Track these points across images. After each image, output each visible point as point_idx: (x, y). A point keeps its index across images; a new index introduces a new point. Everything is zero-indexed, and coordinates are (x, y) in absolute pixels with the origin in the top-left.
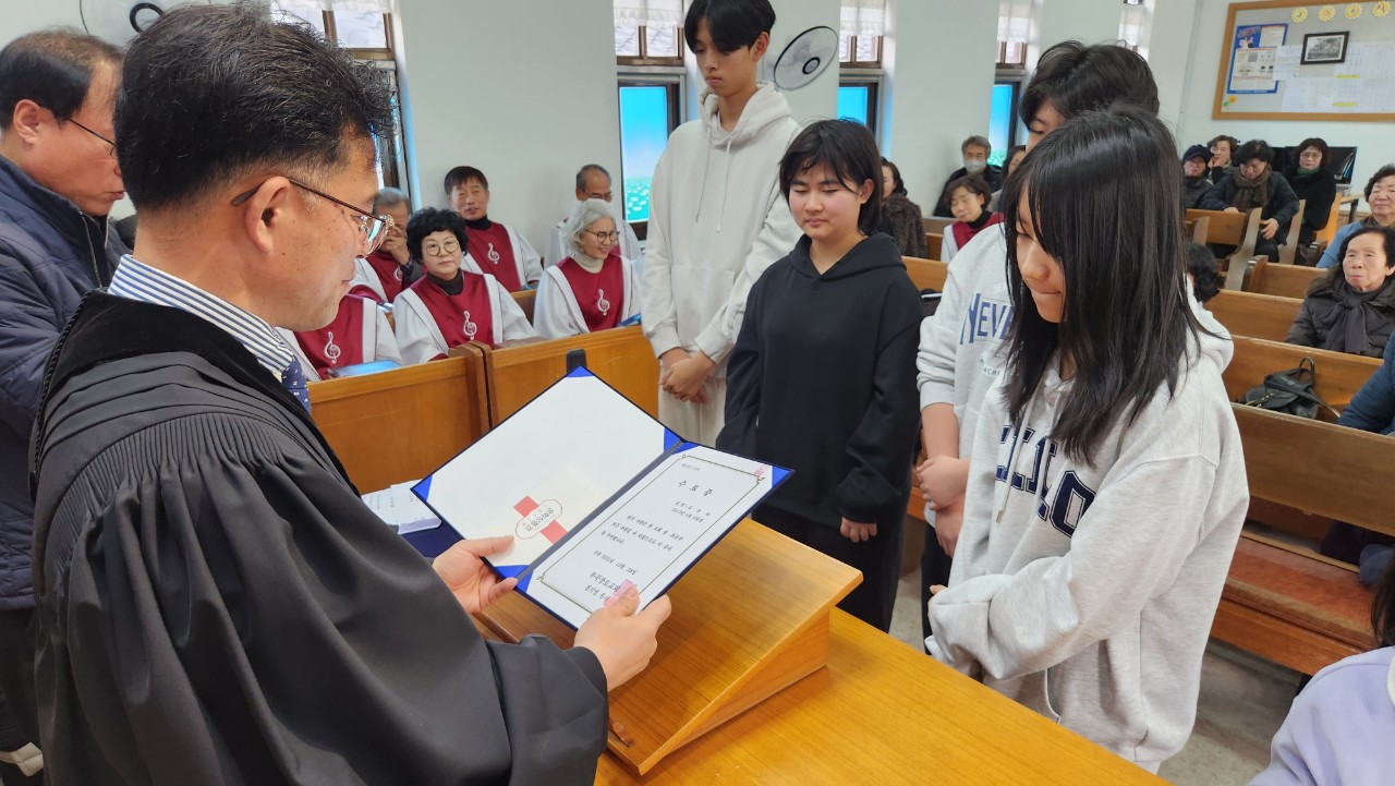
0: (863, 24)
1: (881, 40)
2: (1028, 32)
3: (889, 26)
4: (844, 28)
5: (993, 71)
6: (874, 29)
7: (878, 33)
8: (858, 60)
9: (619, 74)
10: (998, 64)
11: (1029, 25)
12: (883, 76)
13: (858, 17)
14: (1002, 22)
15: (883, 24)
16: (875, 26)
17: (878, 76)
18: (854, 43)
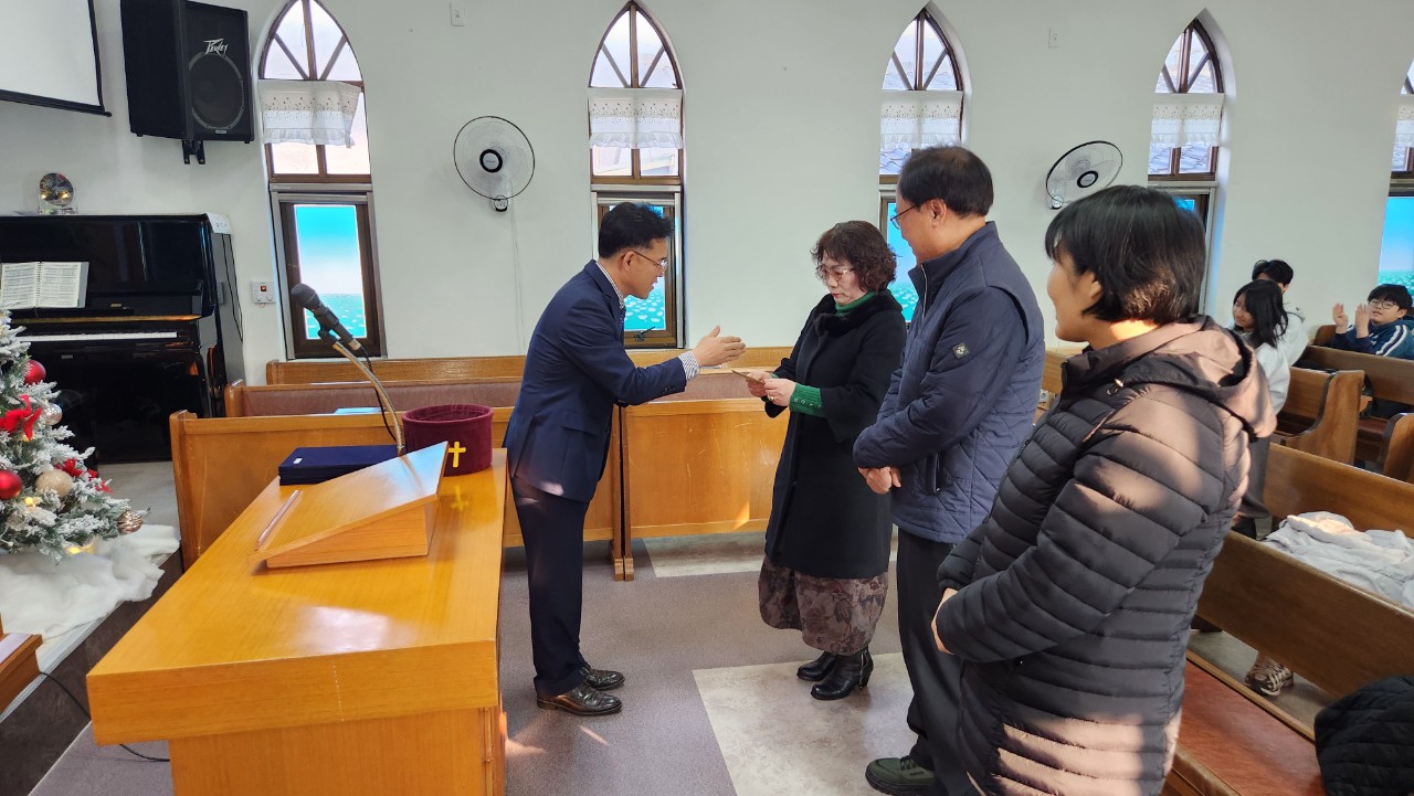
0: (1189, 136)
1: (1215, 151)
3: (1224, 135)
5: (1387, 180)
7: (1211, 144)
9: (881, 191)
10: (1396, 175)
12: (1216, 188)
13: (1182, 129)
15: (1219, 134)
16: (1207, 136)
17: (1210, 188)
18: (1177, 154)
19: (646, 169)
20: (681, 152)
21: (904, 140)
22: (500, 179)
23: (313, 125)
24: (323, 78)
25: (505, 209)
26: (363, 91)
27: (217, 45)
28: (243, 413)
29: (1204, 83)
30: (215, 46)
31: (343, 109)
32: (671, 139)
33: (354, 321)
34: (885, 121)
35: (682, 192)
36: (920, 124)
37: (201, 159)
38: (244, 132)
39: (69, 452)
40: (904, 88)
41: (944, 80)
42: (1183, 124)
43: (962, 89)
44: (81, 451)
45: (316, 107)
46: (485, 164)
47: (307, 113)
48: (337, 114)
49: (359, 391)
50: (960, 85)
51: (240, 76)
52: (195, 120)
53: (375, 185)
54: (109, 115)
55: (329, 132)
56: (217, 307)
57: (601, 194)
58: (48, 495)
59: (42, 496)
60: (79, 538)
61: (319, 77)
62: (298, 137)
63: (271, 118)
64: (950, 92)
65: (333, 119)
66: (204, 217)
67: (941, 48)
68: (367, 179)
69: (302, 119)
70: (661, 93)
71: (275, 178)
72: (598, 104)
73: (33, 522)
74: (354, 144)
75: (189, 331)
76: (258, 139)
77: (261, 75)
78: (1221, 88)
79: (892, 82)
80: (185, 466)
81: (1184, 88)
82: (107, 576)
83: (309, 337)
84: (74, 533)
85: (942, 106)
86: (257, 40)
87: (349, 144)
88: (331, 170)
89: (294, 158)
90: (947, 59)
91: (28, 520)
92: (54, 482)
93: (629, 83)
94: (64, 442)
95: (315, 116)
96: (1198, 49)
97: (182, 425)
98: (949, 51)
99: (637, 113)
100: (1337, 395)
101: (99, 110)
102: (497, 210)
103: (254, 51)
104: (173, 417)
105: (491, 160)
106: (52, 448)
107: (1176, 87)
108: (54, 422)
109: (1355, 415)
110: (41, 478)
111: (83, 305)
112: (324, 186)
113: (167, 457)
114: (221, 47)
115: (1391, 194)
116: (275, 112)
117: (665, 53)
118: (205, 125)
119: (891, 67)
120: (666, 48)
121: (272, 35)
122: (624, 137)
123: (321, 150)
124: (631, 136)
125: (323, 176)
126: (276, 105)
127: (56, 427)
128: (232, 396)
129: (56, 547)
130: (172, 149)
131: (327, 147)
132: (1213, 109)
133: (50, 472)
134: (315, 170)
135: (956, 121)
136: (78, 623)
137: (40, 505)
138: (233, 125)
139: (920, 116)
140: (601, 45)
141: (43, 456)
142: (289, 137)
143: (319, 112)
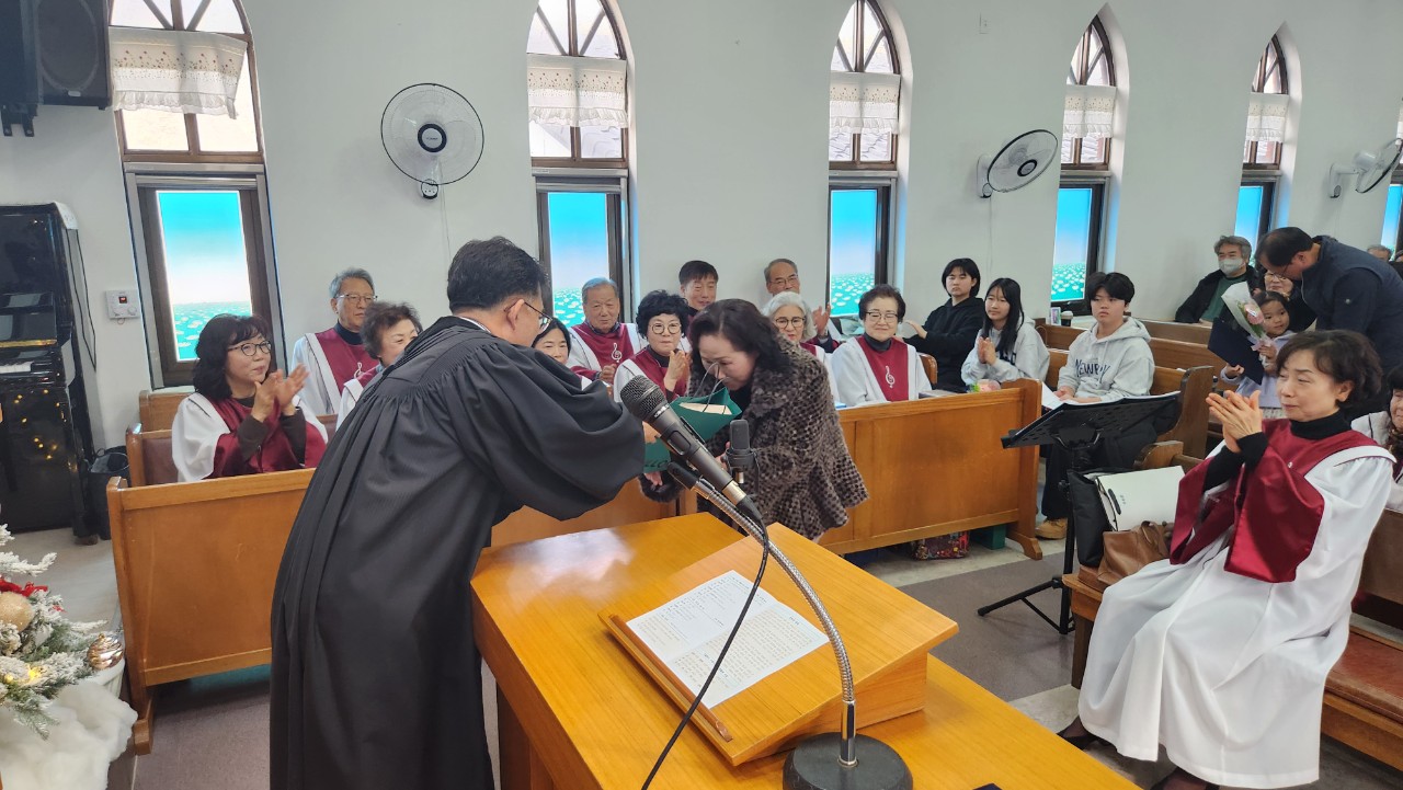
0: (1089, 127)
1: (1108, 142)
2: (1284, 132)
3: (1118, 127)
4: (1067, 132)
6: (1101, 132)
7: (1107, 135)
8: (1082, 161)
9: (830, 178)
11: (1285, 123)
12: (1110, 177)
13: (1083, 120)
14: (1252, 122)
15: (1112, 126)
16: (1103, 128)
17: (1104, 178)
18: (1079, 144)
20: (625, 132)
21: (848, 124)
22: (438, 161)
23: (182, 85)
24: (193, 27)
25: (435, 196)
31: (223, 69)
32: (615, 115)
34: (832, 103)
35: (628, 178)
36: (861, 108)
37: (29, 131)
40: (847, 71)
41: (880, 63)
43: (899, 73)
45: (183, 64)
47: (173, 72)
48: (215, 76)
51: (93, 21)
52: (44, 76)
53: (270, 166)
55: (202, 99)
56: (74, 326)
57: (539, 178)
61: (186, 26)
62: (160, 103)
64: (889, 76)
65: (208, 82)
66: (51, 209)
67: (879, 29)
68: (254, 158)
69: (167, 79)
70: (602, 63)
71: (130, 156)
72: (535, 73)
74: (235, 115)
76: (112, 105)
78: (1113, 81)
79: (837, 65)
81: (1084, 80)
84: (46, 683)
85: (883, 90)
89: (155, 131)
90: (884, 41)
93: (567, 50)
95: (183, 77)
96: (1095, 47)
97: (120, 498)
98: (887, 33)
99: (577, 86)
104: (109, 489)
107: (1078, 80)
112: (195, 166)
115: (1243, 184)
118: (53, 83)
122: (564, 113)
123: (190, 120)
124: (572, 112)
125: (194, 153)
128: (136, 447)
131: (198, 117)
132: (1107, 102)
134: (183, 146)
135: (894, 105)
138: (85, 85)
139: (861, 100)
142: (148, 103)
143: (189, 73)
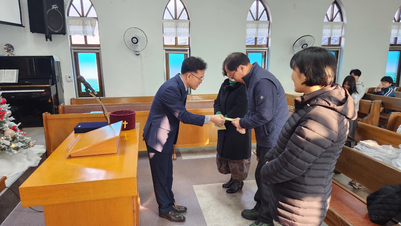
0: (333, 34)
1: (341, 38)
4: (325, 35)
5: (389, 46)
6: (337, 35)
7: (340, 36)
8: (331, 44)
9: (246, 49)
10: (391, 45)
12: (341, 49)
13: (331, 32)
14: (394, 31)
15: (342, 33)
16: (338, 34)
17: (339, 49)
18: (330, 39)
19: (179, 43)
20: (189, 38)
21: (253, 35)
22: (137, 46)
23: (83, 29)
24: (86, 16)
25: (139, 54)
26: (98, 20)
27: (55, 6)
28: (64, 113)
29: (338, 19)
30: (54, 7)
31: (92, 26)
32: (186, 34)
33: (96, 86)
34: (247, 29)
35: (190, 50)
36: (257, 30)
37: (51, 40)
38: (63, 32)
39: (14, 124)
40: (253, 20)
41: (264, 18)
42: (331, 30)
43: (269, 20)
44: (17, 124)
45: (84, 25)
46: (133, 41)
47: (81, 27)
48: (90, 27)
49: (97, 107)
50: (269, 19)
51: (62, 16)
52: (49, 28)
53: (101, 47)
54: (24, 27)
55: (88, 32)
56: (56, 82)
57: (166, 50)
58: (8, 136)
59: (6, 137)
60: (17, 149)
61: (85, 16)
62: (79, 34)
63: (71, 28)
64: (266, 21)
65: (89, 28)
66: (52, 57)
67: (263, 8)
68: (99, 46)
69: (80, 28)
70: (183, 21)
71: (72, 45)
72: (165, 24)
73: (3, 144)
74: (95, 36)
75: (48, 89)
76: (67, 34)
77: (68, 15)
78: (342, 20)
79: (250, 18)
80: (47, 128)
81: (332, 20)
82: (25, 160)
83: (83, 91)
84: (15, 147)
85: (264, 25)
86: (67, 5)
87: (94, 35)
88: (89, 43)
89: (78, 40)
90: (265, 12)
91: (2, 143)
92: (9, 132)
93: (174, 18)
94: (12, 121)
95: (84, 27)
96: (336, 9)
97: (46, 117)
98: (266, 9)
99: (176, 27)
100: (374, 107)
101: (21, 25)
102: (137, 55)
103: (66, 9)
104: (44, 114)
105: (135, 40)
106: (9, 123)
107: (330, 20)
108: (9, 115)
109: (379, 113)
110: (6, 132)
111: (17, 82)
112: (86, 47)
113: (42, 125)
114: (56, 7)
115: (390, 51)
116: (72, 26)
117: (185, 9)
118: (52, 30)
119: (249, 14)
120: (185, 8)
121: (71, 4)
122: (173, 34)
123: (85, 37)
124: (175, 34)
125: (86, 45)
126: (72, 24)
127: (10, 117)
128: (61, 108)
129: (11, 151)
130: (42, 37)
131: (87, 36)
132: (340, 26)
133: (8, 130)
134: (84, 43)
135: (268, 29)
136: (17, 173)
137: (5, 139)
138: (60, 30)
139: (257, 28)
140: (166, 7)
141: (6, 125)
142: (76, 34)
143: (85, 26)
